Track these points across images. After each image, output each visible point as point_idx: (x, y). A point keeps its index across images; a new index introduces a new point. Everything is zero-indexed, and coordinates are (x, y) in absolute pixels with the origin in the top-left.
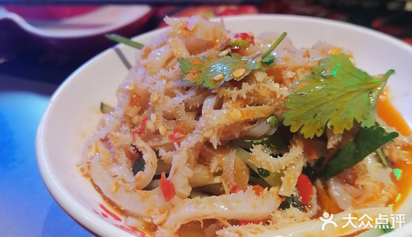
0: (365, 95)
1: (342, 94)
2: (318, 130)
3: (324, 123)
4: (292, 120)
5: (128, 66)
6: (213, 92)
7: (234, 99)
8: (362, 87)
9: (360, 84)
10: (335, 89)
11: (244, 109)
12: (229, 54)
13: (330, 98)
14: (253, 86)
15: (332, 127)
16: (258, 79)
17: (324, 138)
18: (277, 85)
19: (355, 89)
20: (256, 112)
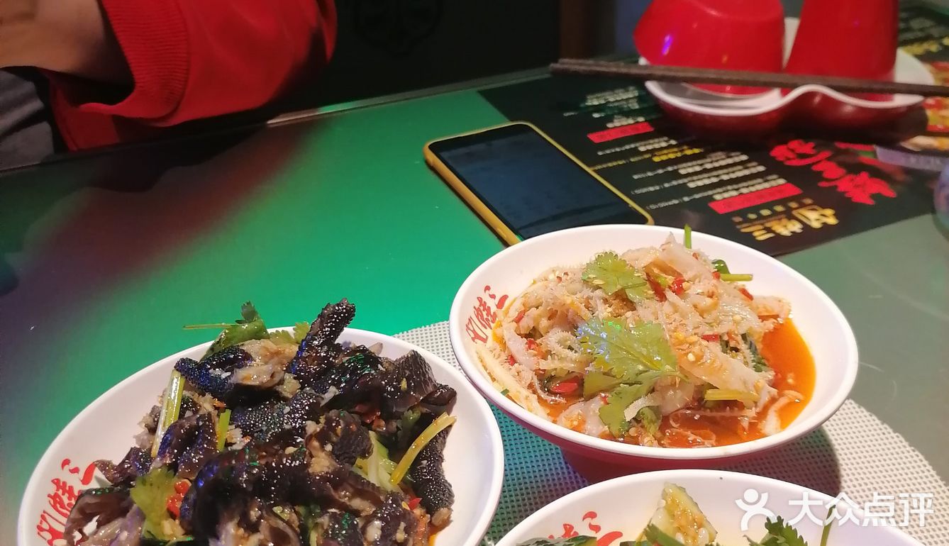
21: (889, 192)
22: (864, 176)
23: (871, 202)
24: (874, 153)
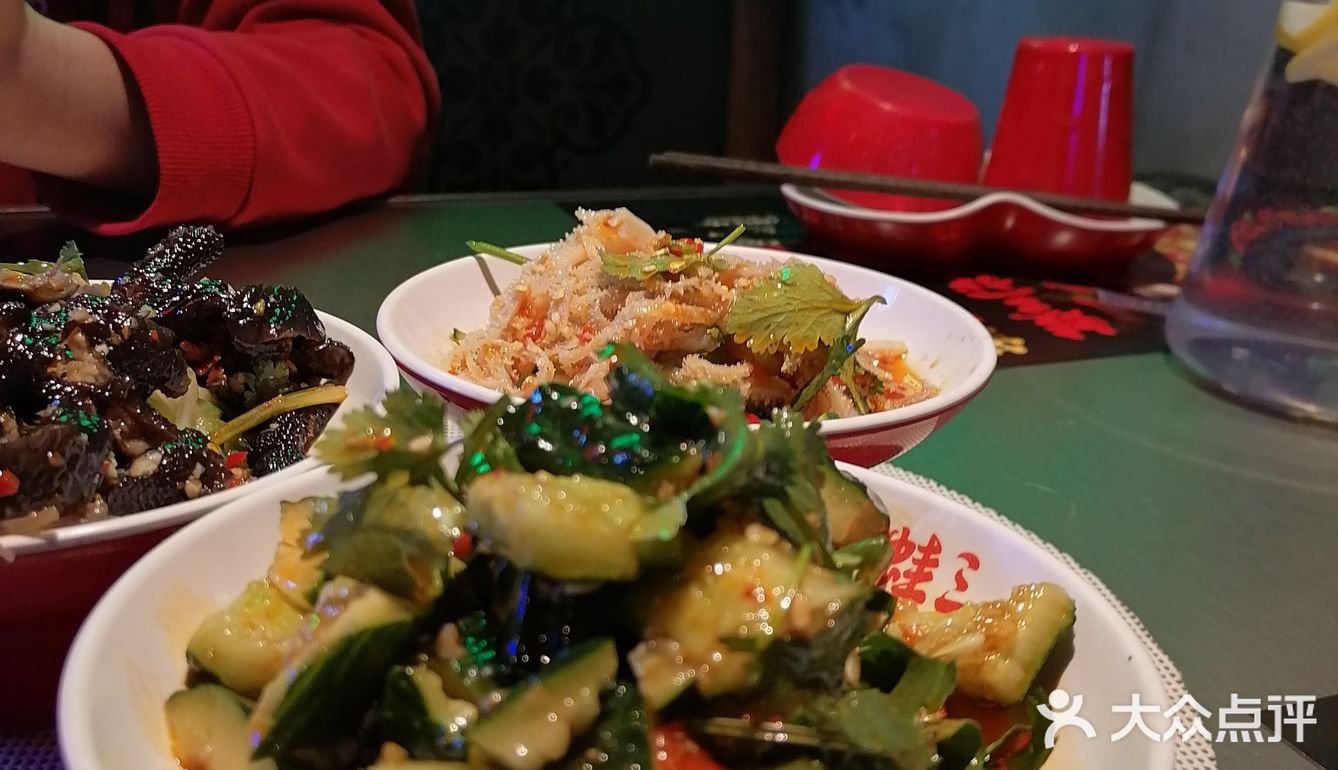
0: (839, 318)
1: (804, 306)
2: (771, 345)
3: (780, 338)
4: (740, 327)
5: (496, 291)
6: (641, 285)
7: (668, 295)
8: (836, 306)
9: (829, 301)
10: (796, 299)
11: (679, 306)
12: (666, 254)
13: (790, 308)
14: (693, 281)
15: (789, 343)
16: (700, 273)
17: (779, 357)
18: (725, 288)
19: (825, 305)
20: (695, 313)
21: (1107, 330)
22: (1076, 313)
23: (1081, 337)
24: (1095, 296)
